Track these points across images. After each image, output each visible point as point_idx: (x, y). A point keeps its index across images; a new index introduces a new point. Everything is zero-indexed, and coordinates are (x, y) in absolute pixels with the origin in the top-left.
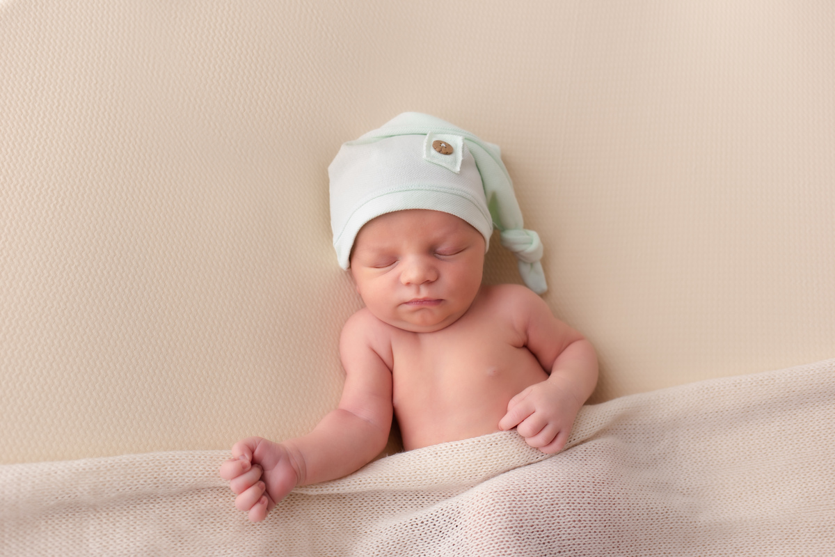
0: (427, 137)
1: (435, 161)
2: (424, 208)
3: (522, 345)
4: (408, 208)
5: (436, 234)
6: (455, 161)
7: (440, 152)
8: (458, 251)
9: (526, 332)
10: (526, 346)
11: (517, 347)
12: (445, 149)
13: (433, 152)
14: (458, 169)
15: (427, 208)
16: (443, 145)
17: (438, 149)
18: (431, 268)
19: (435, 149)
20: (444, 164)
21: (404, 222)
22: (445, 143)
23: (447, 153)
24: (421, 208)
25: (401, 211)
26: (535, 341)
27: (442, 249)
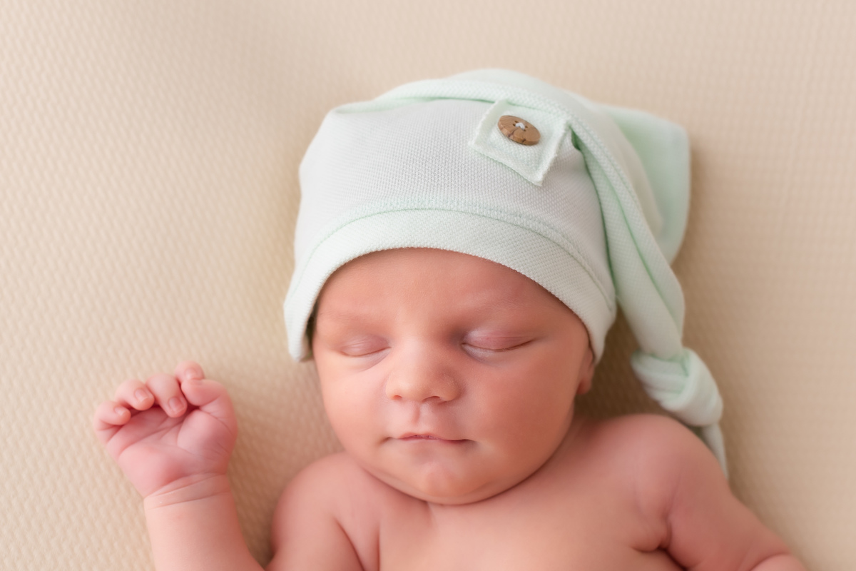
0: (492, 107)
1: (492, 155)
2: (448, 247)
3: (655, 544)
4: (416, 244)
5: (468, 303)
6: (538, 161)
7: (509, 136)
8: (515, 342)
9: (665, 516)
10: (664, 550)
11: (643, 551)
12: (524, 134)
13: (496, 136)
14: (538, 177)
15: (454, 249)
16: (521, 125)
17: (506, 131)
18: (443, 373)
19: (501, 129)
20: (510, 164)
21: (405, 271)
22: (527, 124)
23: (523, 142)
24: (441, 246)
25: (401, 249)
26: (687, 538)
27: (477, 335)
